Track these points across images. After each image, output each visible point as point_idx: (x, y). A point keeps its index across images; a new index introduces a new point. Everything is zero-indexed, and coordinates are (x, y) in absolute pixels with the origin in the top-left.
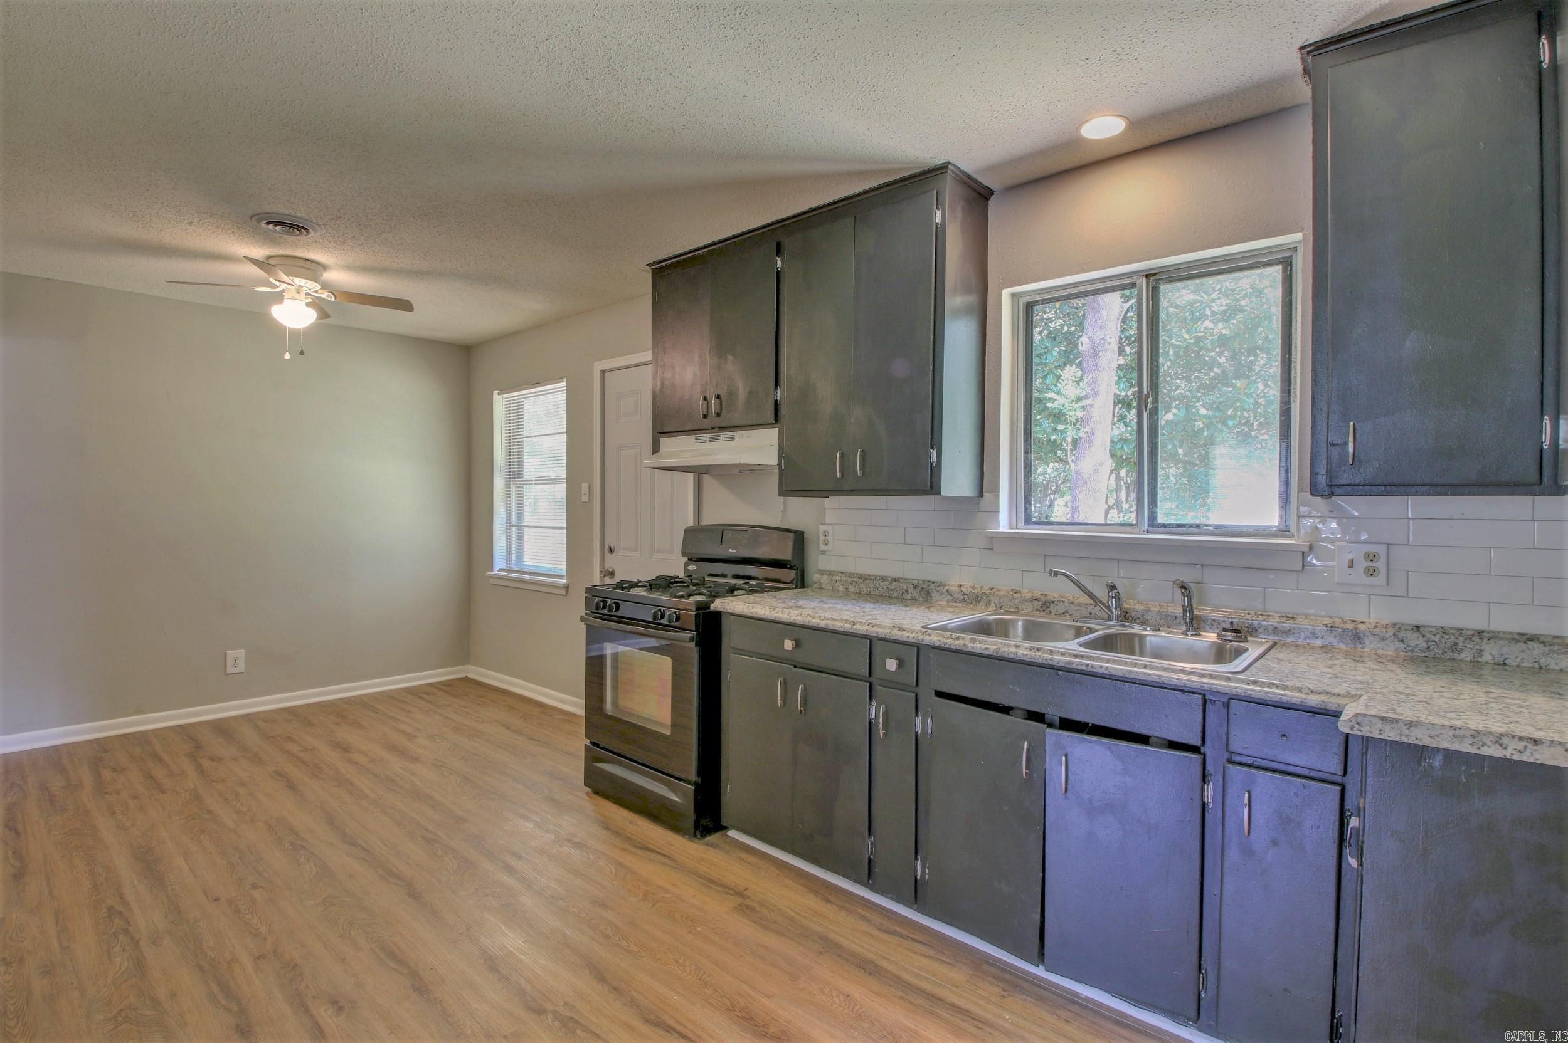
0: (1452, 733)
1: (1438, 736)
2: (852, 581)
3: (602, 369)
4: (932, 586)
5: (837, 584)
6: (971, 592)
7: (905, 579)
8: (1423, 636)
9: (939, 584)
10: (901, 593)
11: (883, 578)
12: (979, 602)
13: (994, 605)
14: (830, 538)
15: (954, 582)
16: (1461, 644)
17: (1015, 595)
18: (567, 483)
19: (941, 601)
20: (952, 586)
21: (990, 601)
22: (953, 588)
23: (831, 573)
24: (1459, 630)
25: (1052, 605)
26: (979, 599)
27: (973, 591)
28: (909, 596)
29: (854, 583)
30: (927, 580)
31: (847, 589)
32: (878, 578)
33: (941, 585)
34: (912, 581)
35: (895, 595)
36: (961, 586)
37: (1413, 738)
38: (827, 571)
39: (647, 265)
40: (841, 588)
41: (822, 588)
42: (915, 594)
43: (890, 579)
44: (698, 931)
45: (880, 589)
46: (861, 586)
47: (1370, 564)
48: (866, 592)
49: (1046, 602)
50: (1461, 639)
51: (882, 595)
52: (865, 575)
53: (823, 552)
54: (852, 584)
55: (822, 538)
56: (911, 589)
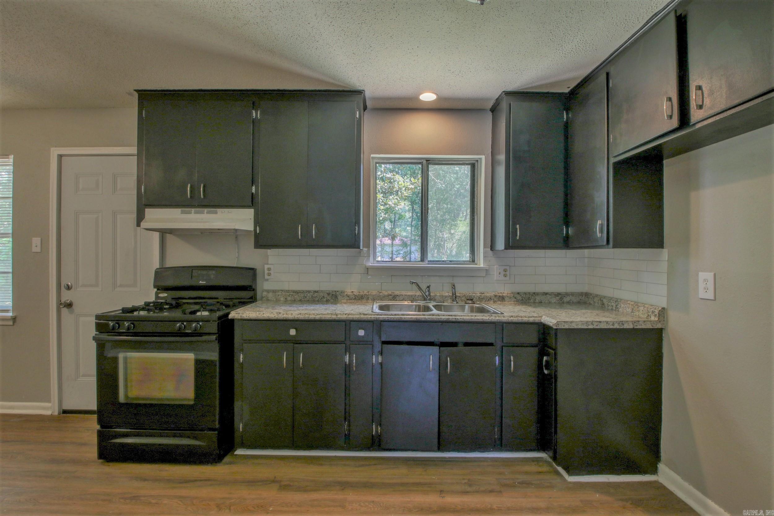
0: (581, 323)
1: (578, 325)
2: (290, 294)
3: (60, 153)
4: (338, 293)
5: (279, 297)
6: (359, 294)
7: (322, 291)
8: (521, 296)
9: (341, 292)
10: (320, 298)
11: (309, 292)
12: (363, 298)
13: (371, 299)
14: (272, 272)
15: (348, 291)
16: (530, 297)
17: (380, 294)
18: (13, 237)
19: (343, 300)
20: (348, 292)
21: (369, 298)
22: (349, 293)
23: (274, 291)
24: (529, 293)
25: (397, 297)
26: (363, 297)
27: (360, 294)
28: (325, 300)
29: (290, 296)
30: (335, 290)
31: (286, 299)
32: (305, 291)
33: (342, 292)
34: (325, 292)
35: (317, 299)
36: (353, 292)
37: (572, 326)
38: (272, 290)
39: (135, 90)
40: (282, 299)
41: (269, 300)
42: (329, 298)
43: (312, 292)
44: (271, 510)
45: (307, 297)
46: (295, 297)
47: (505, 273)
48: (298, 300)
49: (394, 296)
50: (530, 296)
51: (309, 300)
52: (296, 290)
53: (267, 280)
54: (289, 296)
55: (266, 272)
56: (326, 295)
